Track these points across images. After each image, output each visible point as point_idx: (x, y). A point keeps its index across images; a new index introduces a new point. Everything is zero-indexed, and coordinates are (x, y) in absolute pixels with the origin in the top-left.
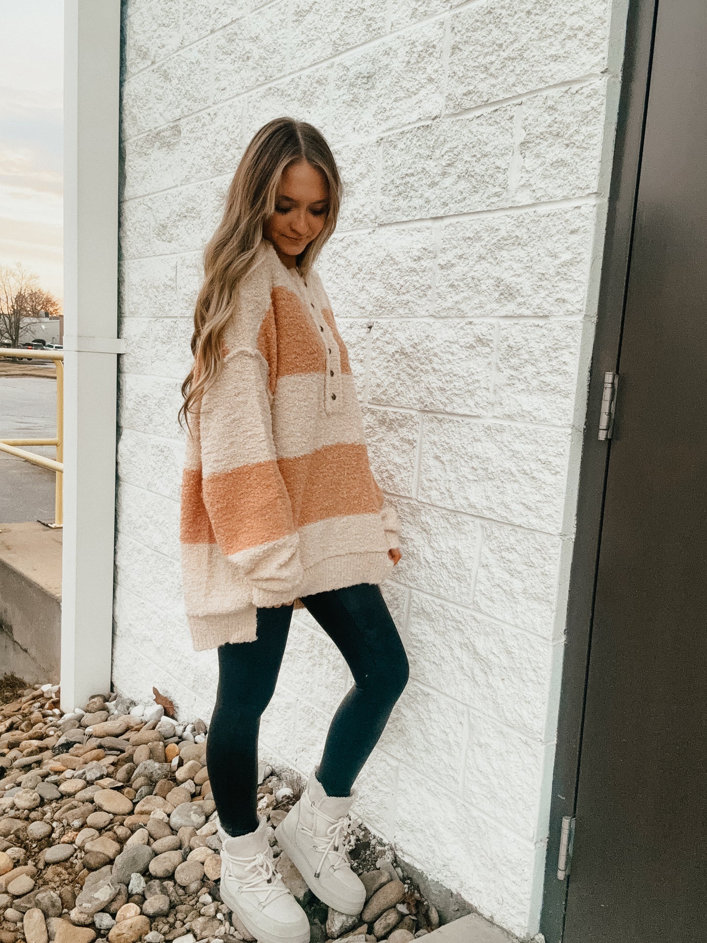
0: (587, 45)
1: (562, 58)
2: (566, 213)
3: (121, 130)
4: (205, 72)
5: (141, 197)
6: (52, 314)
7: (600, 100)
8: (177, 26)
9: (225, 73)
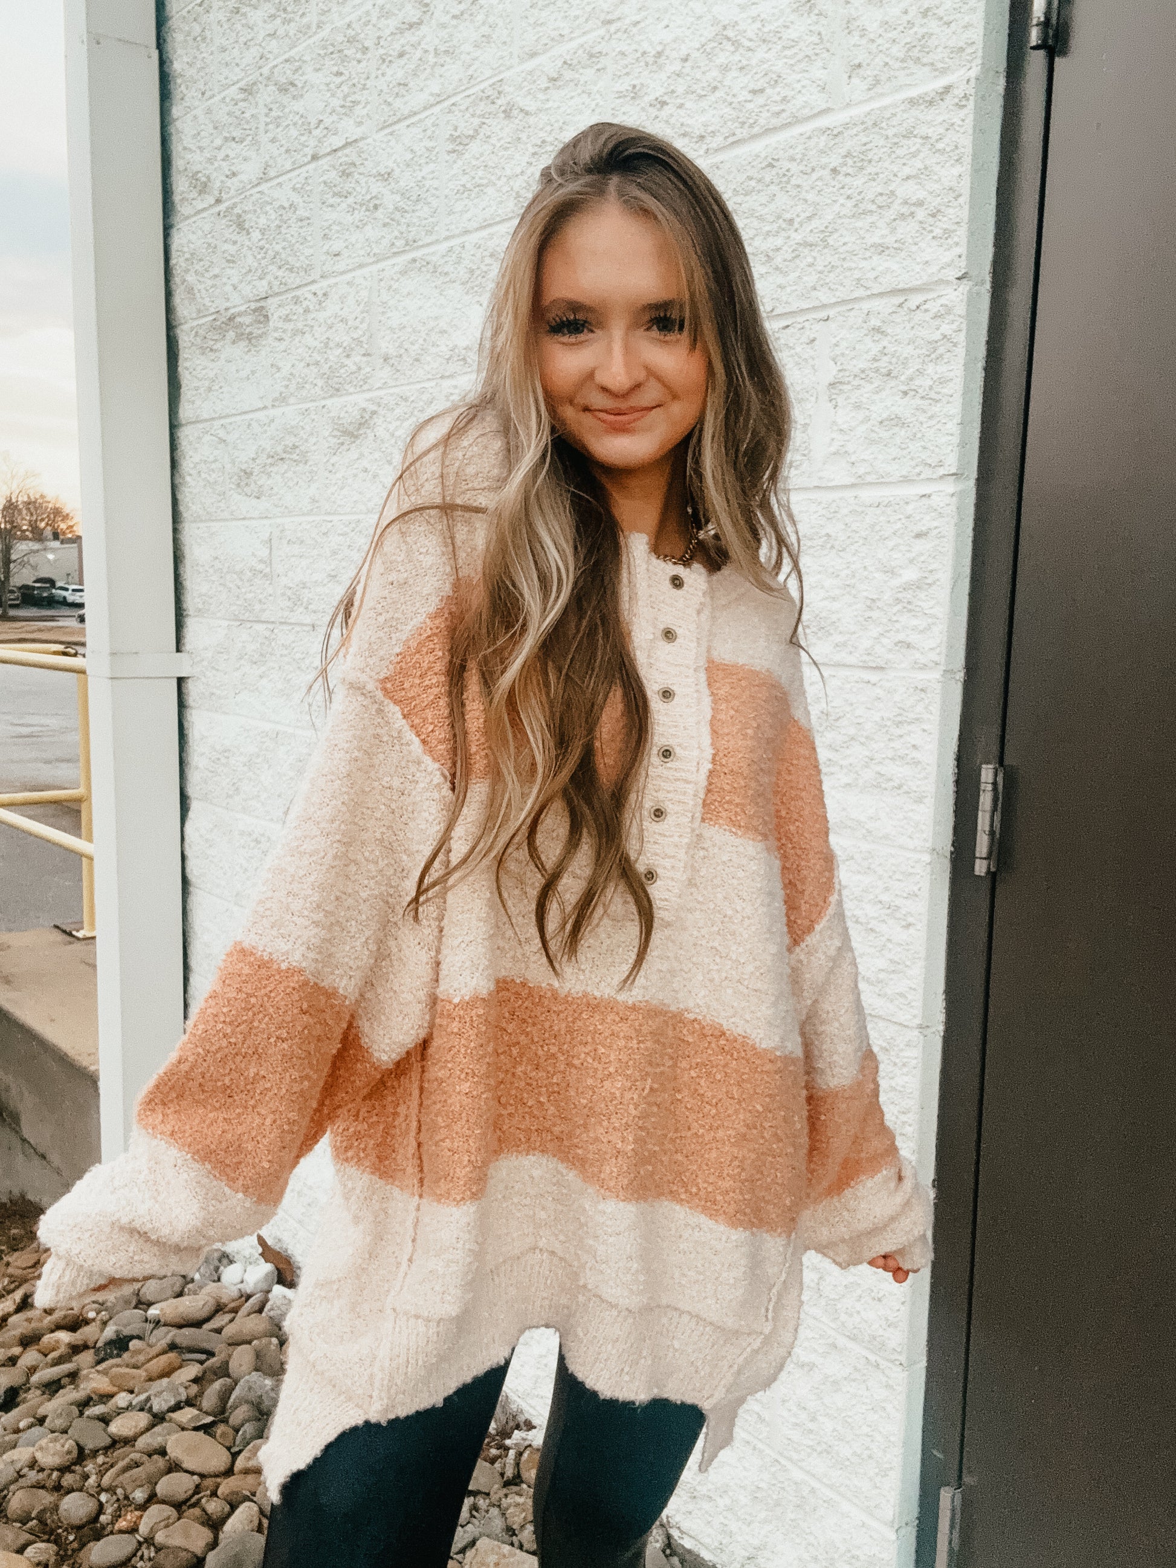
0: (931, 231)
1: (892, 250)
2: (907, 503)
3: (169, 310)
4: (305, 223)
5: (206, 420)
6: (64, 533)
7: (957, 324)
8: (255, 143)
9: (338, 228)
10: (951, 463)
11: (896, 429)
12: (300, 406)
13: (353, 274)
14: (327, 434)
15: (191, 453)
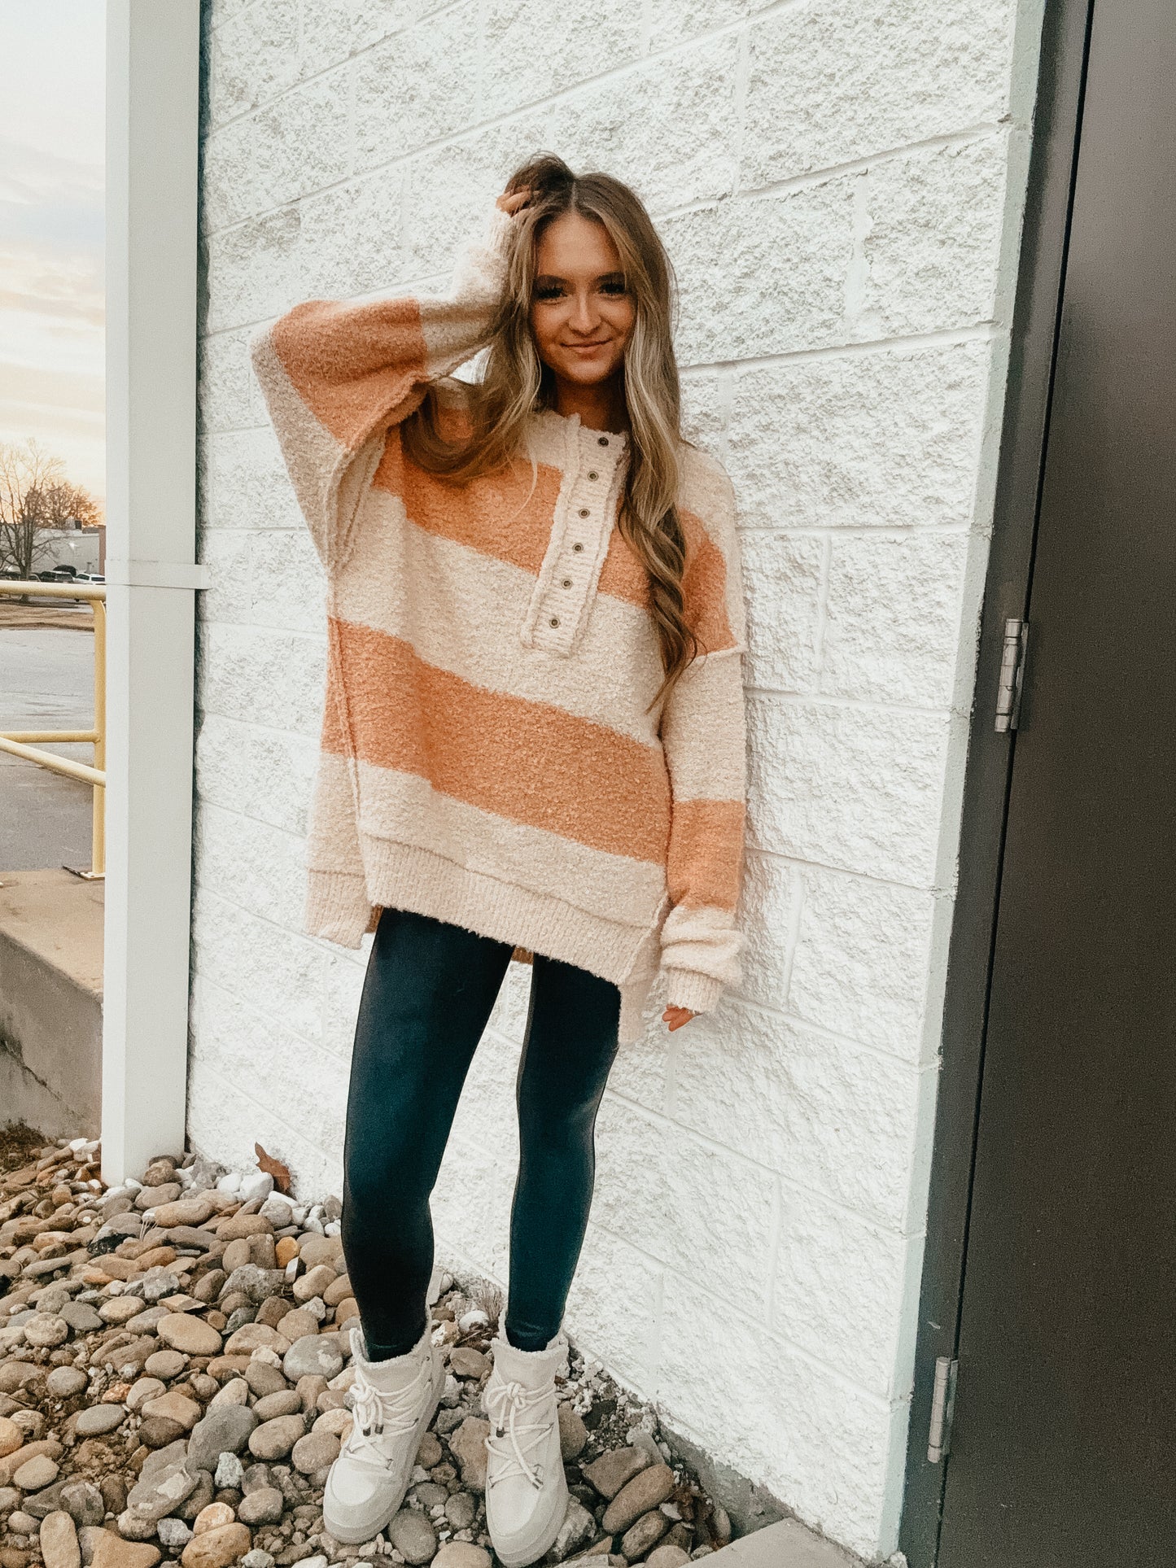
0: (975, 76)
1: (934, 97)
2: (941, 354)
3: (201, 219)
4: (340, 120)
6: (86, 523)
7: (998, 167)
8: (294, 44)
9: (374, 123)
10: (987, 311)
11: (933, 280)
13: (387, 168)
15: (217, 363)
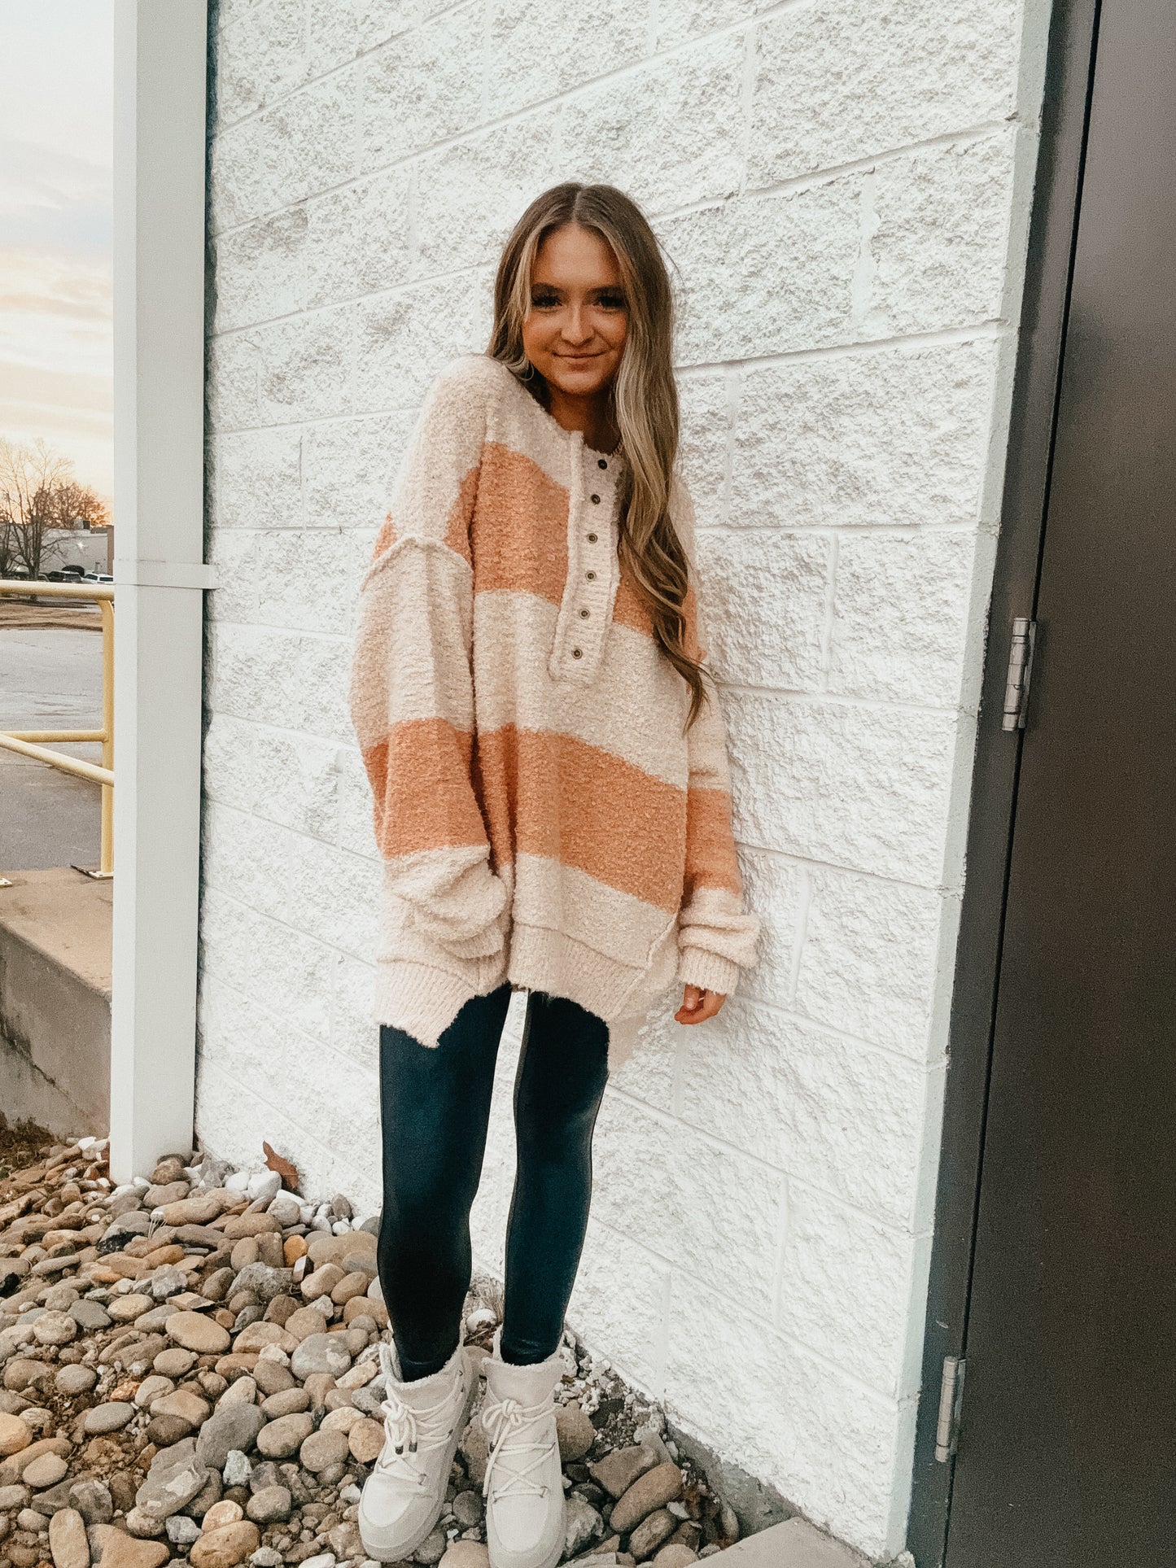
0: (982, 74)
1: (941, 96)
2: (948, 353)
3: (208, 219)
4: (347, 120)
5: (242, 329)
6: (94, 523)
7: (1005, 165)
8: (301, 44)
9: (381, 123)
10: (995, 309)
11: (940, 279)
12: (336, 306)
13: (394, 168)
14: (361, 332)
15: (224, 363)
